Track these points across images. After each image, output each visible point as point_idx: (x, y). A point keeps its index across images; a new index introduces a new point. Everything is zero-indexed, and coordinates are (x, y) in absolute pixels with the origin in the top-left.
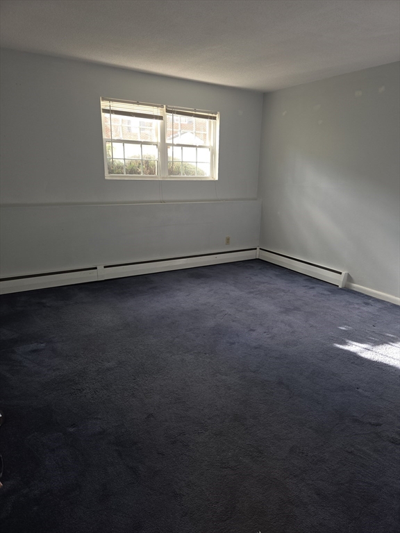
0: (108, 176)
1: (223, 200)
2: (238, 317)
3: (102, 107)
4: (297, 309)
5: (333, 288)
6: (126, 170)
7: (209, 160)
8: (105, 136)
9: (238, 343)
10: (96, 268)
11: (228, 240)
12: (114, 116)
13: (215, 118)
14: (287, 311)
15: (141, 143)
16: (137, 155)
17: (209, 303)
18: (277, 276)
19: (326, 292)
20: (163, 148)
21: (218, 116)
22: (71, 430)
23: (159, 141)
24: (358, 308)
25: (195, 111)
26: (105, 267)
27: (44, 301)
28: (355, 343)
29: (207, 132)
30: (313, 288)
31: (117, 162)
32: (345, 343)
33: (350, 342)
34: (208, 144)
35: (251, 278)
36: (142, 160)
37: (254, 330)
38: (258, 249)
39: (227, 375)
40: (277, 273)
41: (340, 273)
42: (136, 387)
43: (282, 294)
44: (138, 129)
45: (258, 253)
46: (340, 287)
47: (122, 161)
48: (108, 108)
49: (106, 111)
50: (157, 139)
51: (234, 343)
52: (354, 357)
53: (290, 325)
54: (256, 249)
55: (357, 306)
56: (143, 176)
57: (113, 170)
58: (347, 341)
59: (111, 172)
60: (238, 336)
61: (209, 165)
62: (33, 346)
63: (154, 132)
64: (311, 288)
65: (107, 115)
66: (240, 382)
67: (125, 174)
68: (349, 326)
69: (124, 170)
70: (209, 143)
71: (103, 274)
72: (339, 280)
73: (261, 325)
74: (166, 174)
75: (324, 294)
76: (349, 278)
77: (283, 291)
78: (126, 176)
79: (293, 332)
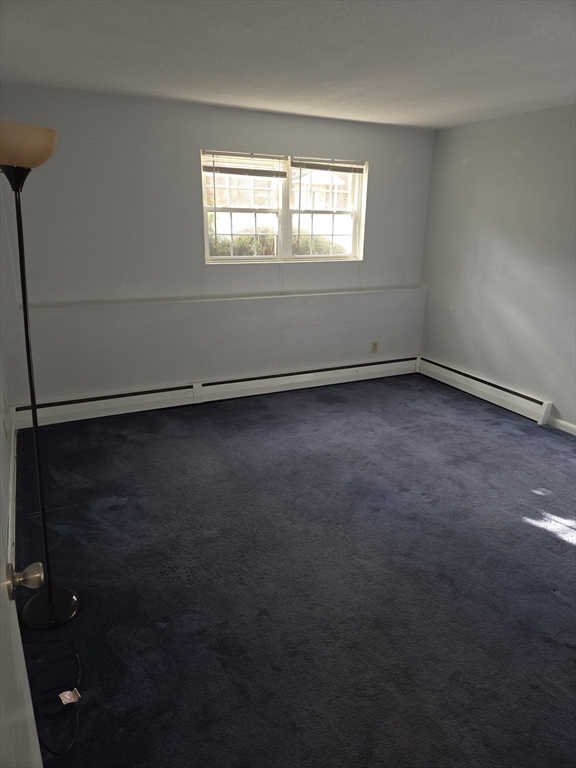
0: (209, 260)
1: (368, 289)
2: (385, 468)
3: (203, 164)
4: (472, 458)
5: (528, 425)
6: (234, 248)
7: (351, 232)
8: (205, 204)
9: (385, 509)
10: (191, 387)
11: (375, 345)
12: (218, 175)
13: (361, 171)
14: (457, 461)
15: (255, 211)
16: (250, 228)
17: (345, 443)
18: (445, 402)
19: (517, 432)
20: (286, 216)
21: (365, 168)
22: (163, 625)
23: (281, 207)
24: (565, 461)
25: (333, 162)
26: (203, 385)
27: (125, 433)
28: (556, 518)
29: (349, 191)
30: (498, 424)
31: (221, 239)
32: (540, 517)
33: (548, 515)
34: (349, 208)
35: (406, 405)
36: (256, 235)
37: (407, 490)
38: (419, 359)
39: (367, 559)
40: (446, 398)
41: (541, 403)
42: (245, 569)
43: (451, 432)
44: (252, 191)
45: (418, 365)
46: (540, 423)
47: (229, 238)
48: (211, 164)
49: (208, 169)
50: (277, 204)
51: (378, 510)
52: (552, 539)
53: (461, 486)
54: (415, 359)
55: (562, 457)
56: (256, 258)
57: (215, 250)
58: (544, 513)
59: (213, 252)
60: (385, 499)
61: (350, 239)
62: (113, 500)
63: (273, 194)
64: (495, 424)
65: (210, 174)
66: (386, 571)
67: (232, 256)
68: (548, 489)
69: (231, 248)
70: (351, 207)
71: (201, 395)
72: (538, 413)
73: (418, 481)
74: (289, 254)
75: (513, 435)
76: (554, 412)
77: (453, 427)
78: (233, 259)
79: (464, 496)
